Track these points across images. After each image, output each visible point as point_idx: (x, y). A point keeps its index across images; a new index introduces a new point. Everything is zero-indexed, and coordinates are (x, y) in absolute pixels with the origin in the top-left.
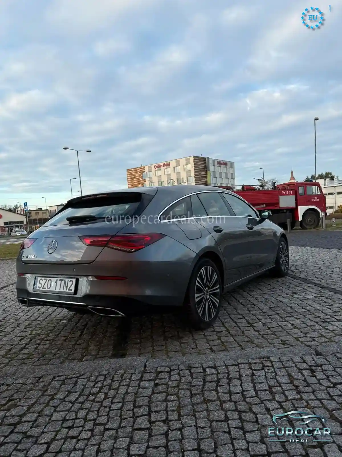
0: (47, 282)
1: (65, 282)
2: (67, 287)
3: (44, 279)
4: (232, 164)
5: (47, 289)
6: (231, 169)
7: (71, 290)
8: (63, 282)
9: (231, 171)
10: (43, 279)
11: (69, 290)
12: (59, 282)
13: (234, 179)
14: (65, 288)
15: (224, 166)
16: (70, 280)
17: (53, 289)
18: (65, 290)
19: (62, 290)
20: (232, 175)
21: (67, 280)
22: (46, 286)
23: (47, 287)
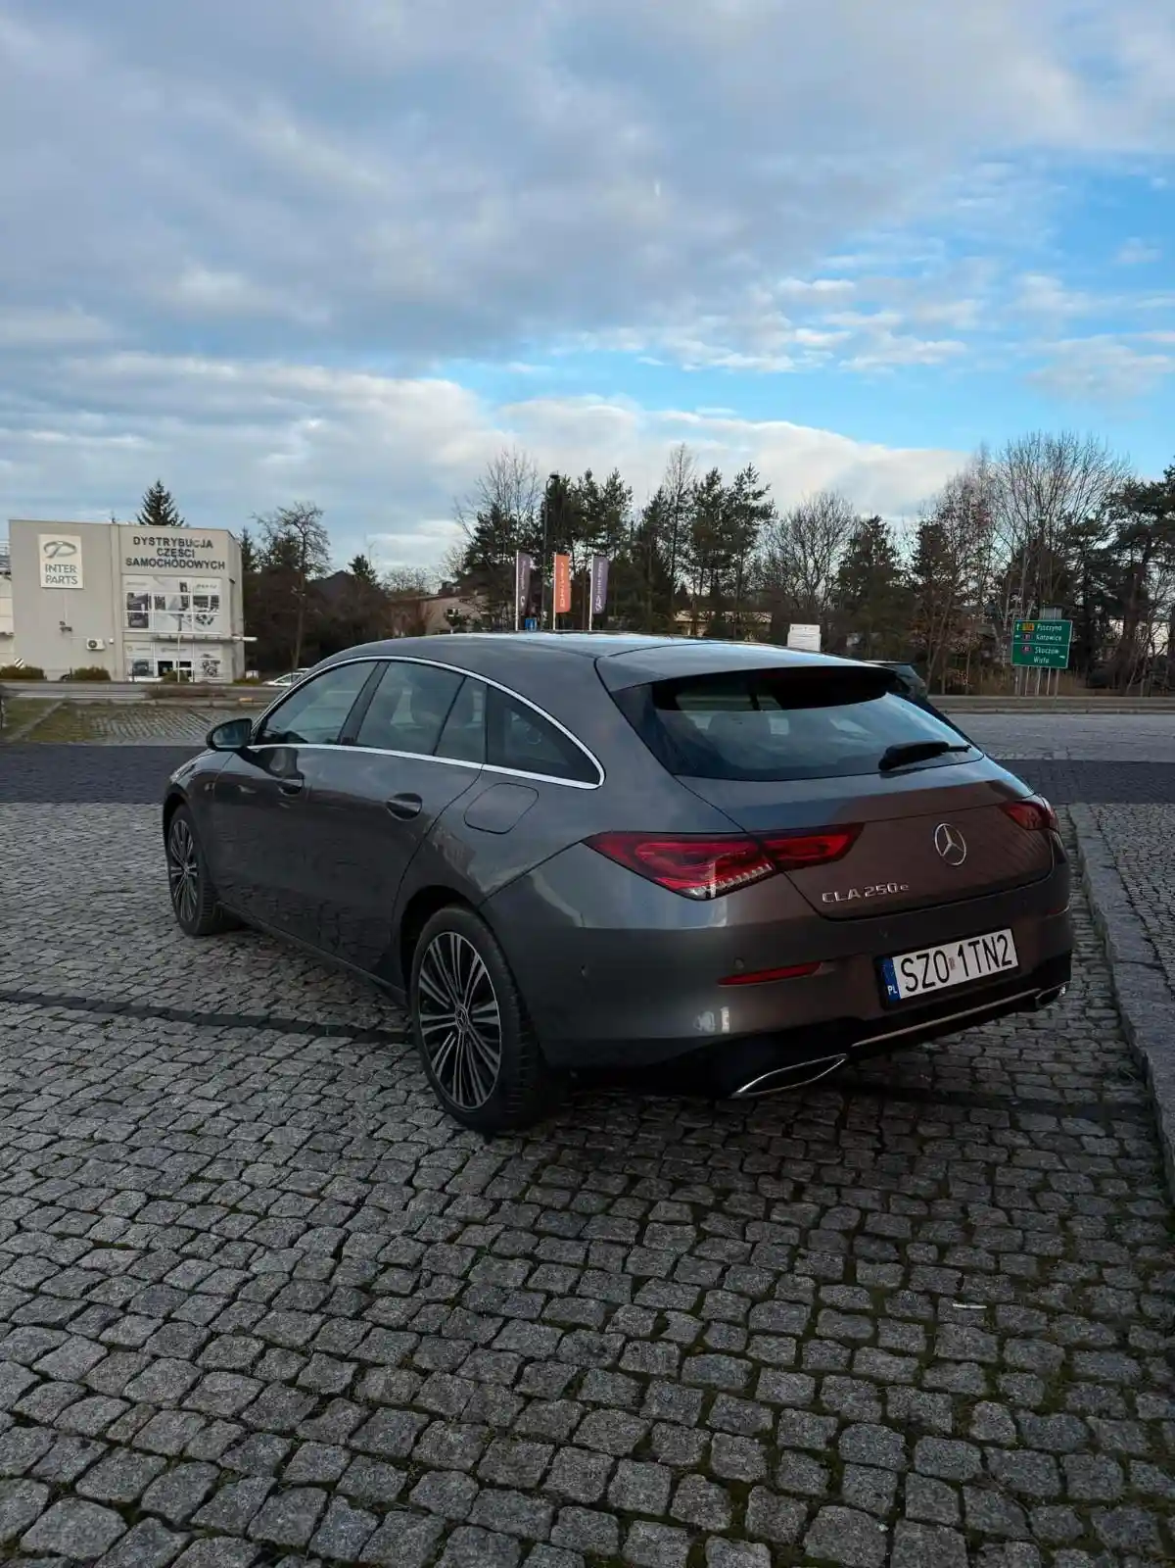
0: (931, 961)
1: (986, 947)
2: (996, 959)
3: (919, 957)
5: (939, 985)
7: (1010, 962)
8: (980, 947)
10: (914, 958)
11: (1004, 964)
12: (969, 951)
14: (992, 962)
16: (996, 935)
17: (958, 977)
18: (995, 969)
19: (986, 972)
21: (988, 937)
22: (932, 977)
23: (940, 978)
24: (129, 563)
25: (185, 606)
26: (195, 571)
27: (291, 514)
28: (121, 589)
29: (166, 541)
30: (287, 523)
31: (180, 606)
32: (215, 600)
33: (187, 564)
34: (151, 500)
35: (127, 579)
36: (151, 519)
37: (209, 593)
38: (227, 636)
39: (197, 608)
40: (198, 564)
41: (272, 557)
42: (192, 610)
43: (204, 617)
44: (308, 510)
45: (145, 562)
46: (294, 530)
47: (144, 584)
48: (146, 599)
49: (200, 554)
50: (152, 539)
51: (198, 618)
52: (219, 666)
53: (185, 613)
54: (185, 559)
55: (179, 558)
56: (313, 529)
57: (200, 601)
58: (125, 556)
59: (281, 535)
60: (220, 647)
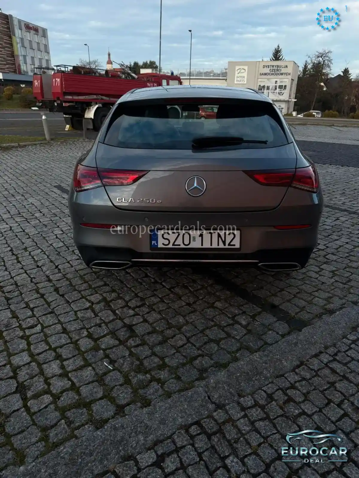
0: (181, 235)
1: (219, 235)
2: (224, 242)
3: (174, 233)
4: (44, 31)
5: (183, 246)
6: (43, 38)
7: (233, 245)
8: (215, 235)
9: (44, 41)
10: (171, 233)
11: (229, 245)
12: (207, 235)
13: (48, 53)
14: (221, 243)
15: (34, 32)
16: (228, 232)
19: (215, 246)
20: (46, 46)
22: (179, 242)
23: (184, 244)
24: (261, 74)
25: (276, 89)
26: (281, 77)
27: (320, 53)
28: (257, 83)
29: (273, 66)
30: (318, 57)
31: (274, 89)
32: (285, 86)
33: (278, 74)
34: (275, 52)
35: (259, 80)
36: (274, 59)
37: (284, 84)
38: (287, 99)
39: (279, 90)
40: (282, 74)
41: (312, 70)
42: (278, 90)
43: (281, 93)
44: (327, 51)
45: (265, 74)
46: (321, 59)
47: (264, 82)
48: (264, 87)
49: (283, 70)
50: (269, 66)
51: (279, 93)
52: (283, 110)
53: (275, 91)
54: (278, 72)
55: (276, 72)
56: (327, 58)
57: (281, 87)
58: (260, 72)
59: (316, 62)
60: (284, 103)
